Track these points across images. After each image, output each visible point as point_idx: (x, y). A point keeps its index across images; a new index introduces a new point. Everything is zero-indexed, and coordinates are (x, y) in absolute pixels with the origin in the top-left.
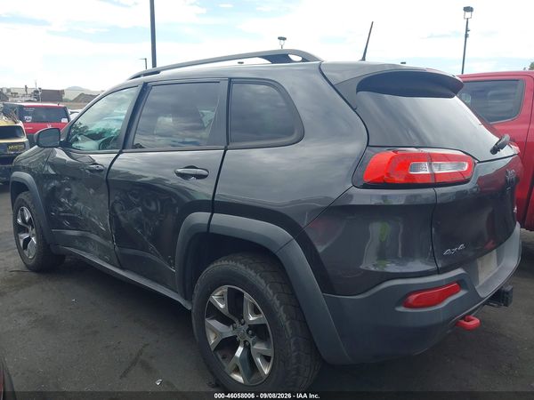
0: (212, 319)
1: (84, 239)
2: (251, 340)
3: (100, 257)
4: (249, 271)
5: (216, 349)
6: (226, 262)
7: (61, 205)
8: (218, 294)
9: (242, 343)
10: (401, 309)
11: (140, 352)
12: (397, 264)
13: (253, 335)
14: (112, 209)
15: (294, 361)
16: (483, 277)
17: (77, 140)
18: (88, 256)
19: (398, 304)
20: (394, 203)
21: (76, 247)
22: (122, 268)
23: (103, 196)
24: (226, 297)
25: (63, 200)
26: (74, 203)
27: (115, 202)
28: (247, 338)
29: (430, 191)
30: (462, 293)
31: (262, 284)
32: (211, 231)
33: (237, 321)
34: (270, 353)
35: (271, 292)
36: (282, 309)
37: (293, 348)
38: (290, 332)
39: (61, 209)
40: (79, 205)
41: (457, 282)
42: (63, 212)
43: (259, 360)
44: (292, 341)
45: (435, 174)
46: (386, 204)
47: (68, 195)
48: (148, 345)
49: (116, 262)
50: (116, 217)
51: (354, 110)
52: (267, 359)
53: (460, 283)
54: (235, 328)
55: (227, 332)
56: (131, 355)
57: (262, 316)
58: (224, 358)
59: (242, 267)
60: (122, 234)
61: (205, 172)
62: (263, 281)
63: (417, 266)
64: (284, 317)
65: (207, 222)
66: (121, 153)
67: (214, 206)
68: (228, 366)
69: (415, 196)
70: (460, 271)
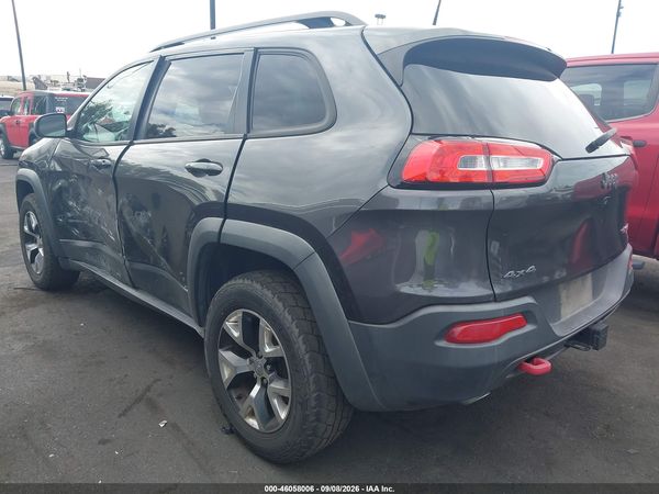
0: (227, 350)
1: (94, 251)
2: (268, 377)
3: (112, 274)
4: (265, 291)
5: (230, 387)
6: (241, 281)
7: (69, 209)
8: (233, 319)
9: (259, 381)
10: (442, 343)
11: (148, 389)
12: (446, 285)
13: (271, 371)
14: (120, 213)
15: (313, 403)
16: (567, 312)
17: (87, 130)
18: (99, 273)
19: (439, 337)
20: (451, 208)
21: (86, 261)
22: (134, 287)
23: (111, 198)
24: (240, 324)
25: (71, 203)
26: (83, 207)
27: (123, 204)
28: (265, 375)
29: (487, 193)
30: (529, 328)
31: (279, 307)
32: (222, 241)
33: (254, 354)
34: (288, 394)
35: (290, 318)
36: (301, 338)
37: (312, 387)
38: (309, 367)
39: (69, 215)
40: (87, 209)
41: (522, 313)
42: (72, 218)
43: (275, 401)
44: (311, 379)
45: (493, 171)
46: (441, 209)
47: (76, 197)
48: (159, 380)
49: (127, 279)
50: (125, 224)
51: (399, 87)
52: (285, 400)
53: (526, 315)
54: (251, 362)
55: (244, 365)
56: (137, 391)
57: (280, 347)
58: (239, 398)
59: (258, 286)
60: (132, 246)
61: (218, 167)
62: (280, 305)
63: (471, 289)
64: (303, 348)
65: (217, 230)
66: (131, 144)
67: (226, 210)
68: (243, 407)
69: (473, 199)
70: (528, 300)
